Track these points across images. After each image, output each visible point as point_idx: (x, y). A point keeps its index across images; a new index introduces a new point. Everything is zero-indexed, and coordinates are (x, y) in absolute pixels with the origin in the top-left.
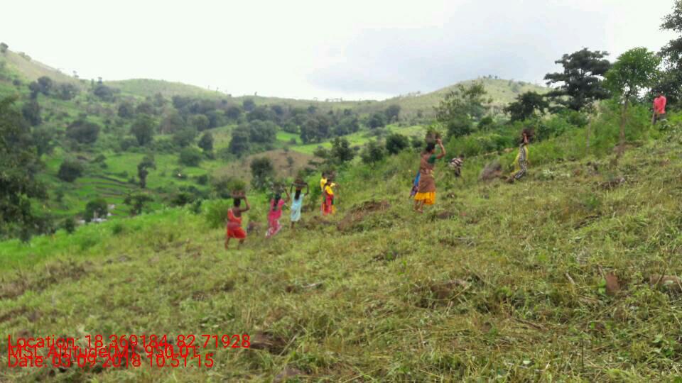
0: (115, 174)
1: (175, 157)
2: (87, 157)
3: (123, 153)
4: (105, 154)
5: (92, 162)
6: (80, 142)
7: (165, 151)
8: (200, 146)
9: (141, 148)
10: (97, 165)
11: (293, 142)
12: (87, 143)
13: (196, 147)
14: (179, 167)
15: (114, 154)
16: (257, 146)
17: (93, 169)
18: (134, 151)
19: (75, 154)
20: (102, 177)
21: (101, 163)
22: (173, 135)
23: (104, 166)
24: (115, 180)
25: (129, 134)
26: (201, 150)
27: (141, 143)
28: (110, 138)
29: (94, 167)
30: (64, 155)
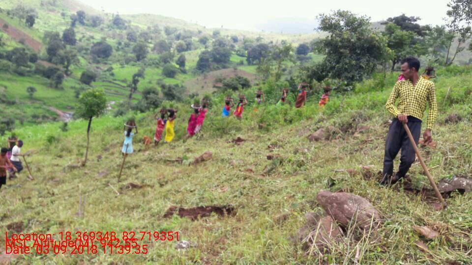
0: (119, 80)
1: (160, 71)
2: (102, 68)
3: (126, 66)
4: (114, 66)
5: (105, 71)
6: (99, 57)
7: (154, 66)
8: (177, 64)
9: (138, 62)
10: (108, 73)
11: (242, 63)
12: (103, 58)
13: (174, 64)
14: (161, 77)
15: (120, 66)
16: (216, 65)
17: (104, 76)
18: (133, 65)
19: (95, 65)
20: (110, 82)
21: (111, 72)
22: (160, 55)
23: (112, 75)
24: (119, 85)
25: (132, 53)
26: (178, 66)
27: (138, 60)
28: (119, 55)
29: (105, 75)
30: (87, 65)
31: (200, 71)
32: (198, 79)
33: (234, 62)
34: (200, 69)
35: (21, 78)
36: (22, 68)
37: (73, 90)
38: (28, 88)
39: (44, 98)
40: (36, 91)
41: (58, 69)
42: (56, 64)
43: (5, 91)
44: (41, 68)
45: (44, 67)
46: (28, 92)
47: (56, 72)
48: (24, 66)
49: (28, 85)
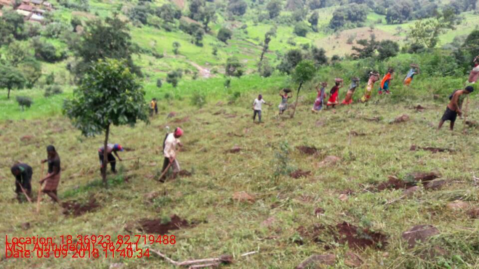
0: (252, 38)
1: (291, 29)
2: (237, 25)
3: (259, 24)
4: (248, 23)
5: (239, 29)
6: (234, 14)
7: (286, 23)
8: (310, 22)
9: (271, 20)
10: (242, 31)
11: (380, 22)
12: (238, 15)
13: (306, 22)
14: (292, 36)
15: (254, 24)
17: (239, 34)
18: (266, 23)
19: (230, 23)
20: (243, 40)
21: (245, 30)
22: (293, 12)
23: (246, 33)
24: (251, 43)
25: (265, 10)
26: (310, 24)
27: (271, 17)
28: (253, 12)
29: (240, 32)
30: (224, 22)
31: (333, 30)
32: (329, 39)
33: (371, 20)
34: (333, 28)
35: (169, 33)
36: (169, 23)
37: (212, 47)
38: (174, 43)
39: (187, 53)
40: (180, 46)
41: (199, 26)
42: (197, 20)
43: (155, 45)
44: (185, 24)
45: (187, 23)
46: (173, 46)
47: (197, 29)
48: (170, 22)
49: (174, 40)
